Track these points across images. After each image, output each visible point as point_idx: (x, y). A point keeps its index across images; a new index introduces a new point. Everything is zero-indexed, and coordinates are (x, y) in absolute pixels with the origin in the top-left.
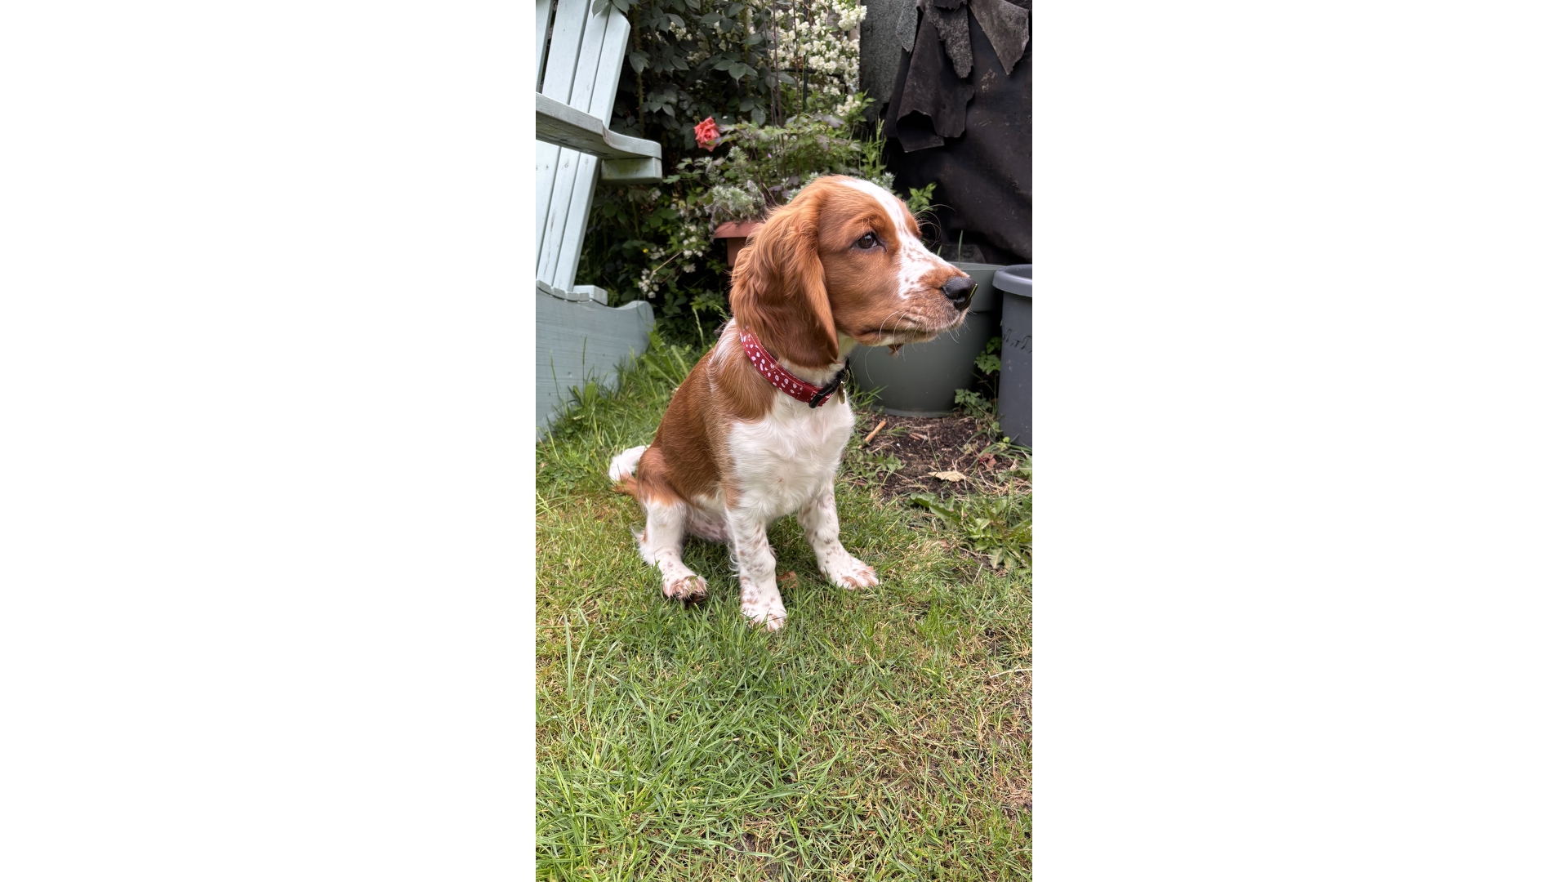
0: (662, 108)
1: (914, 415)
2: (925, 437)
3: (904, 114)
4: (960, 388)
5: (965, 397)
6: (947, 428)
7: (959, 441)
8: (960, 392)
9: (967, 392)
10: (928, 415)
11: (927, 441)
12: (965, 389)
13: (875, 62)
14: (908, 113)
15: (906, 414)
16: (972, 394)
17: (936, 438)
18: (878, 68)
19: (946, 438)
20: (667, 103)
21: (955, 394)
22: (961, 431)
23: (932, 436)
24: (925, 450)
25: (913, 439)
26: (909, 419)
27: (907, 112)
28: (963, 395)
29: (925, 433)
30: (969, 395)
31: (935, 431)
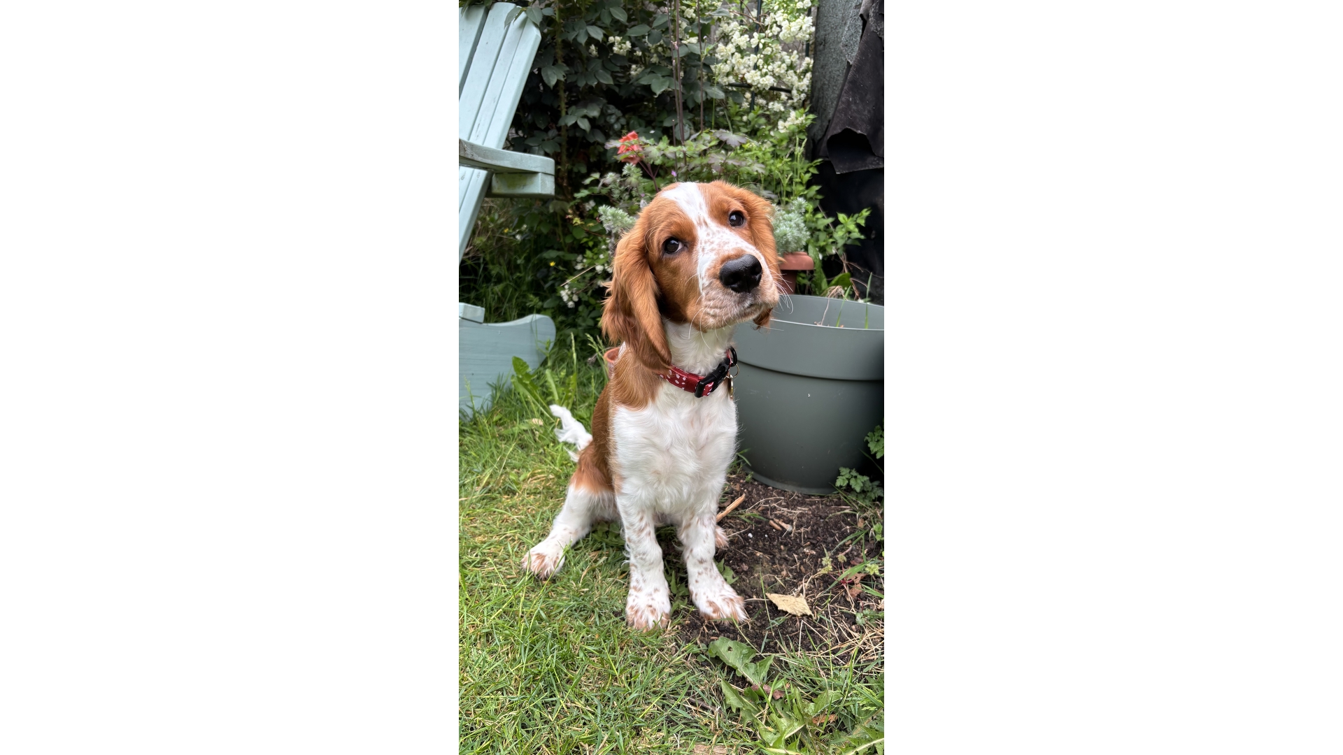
0: (576, 122)
1: (789, 489)
2: (788, 527)
3: (835, 132)
4: (845, 467)
5: (849, 480)
6: (821, 517)
7: (830, 539)
8: (845, 472)
9: (854, 473)
10: (806, 491)
11: (790, 533)
12: (851, 468)
13: (824, 77)
14: (840, 131)
15: (780, 486)
16: (859, 476)
17: (802, 530)
18: (826, 82)
19: (816, 531)
20: (585, 117)
21: (839, 474)
22: (836, 524)
23: (798, 527)
24: (782, 547)
25: (774, 528)
26: (782, 493)
27: (838, 130)
28: (848, 476)
29: (789, 522)
30: (856, 477)
31: (804, 520)
